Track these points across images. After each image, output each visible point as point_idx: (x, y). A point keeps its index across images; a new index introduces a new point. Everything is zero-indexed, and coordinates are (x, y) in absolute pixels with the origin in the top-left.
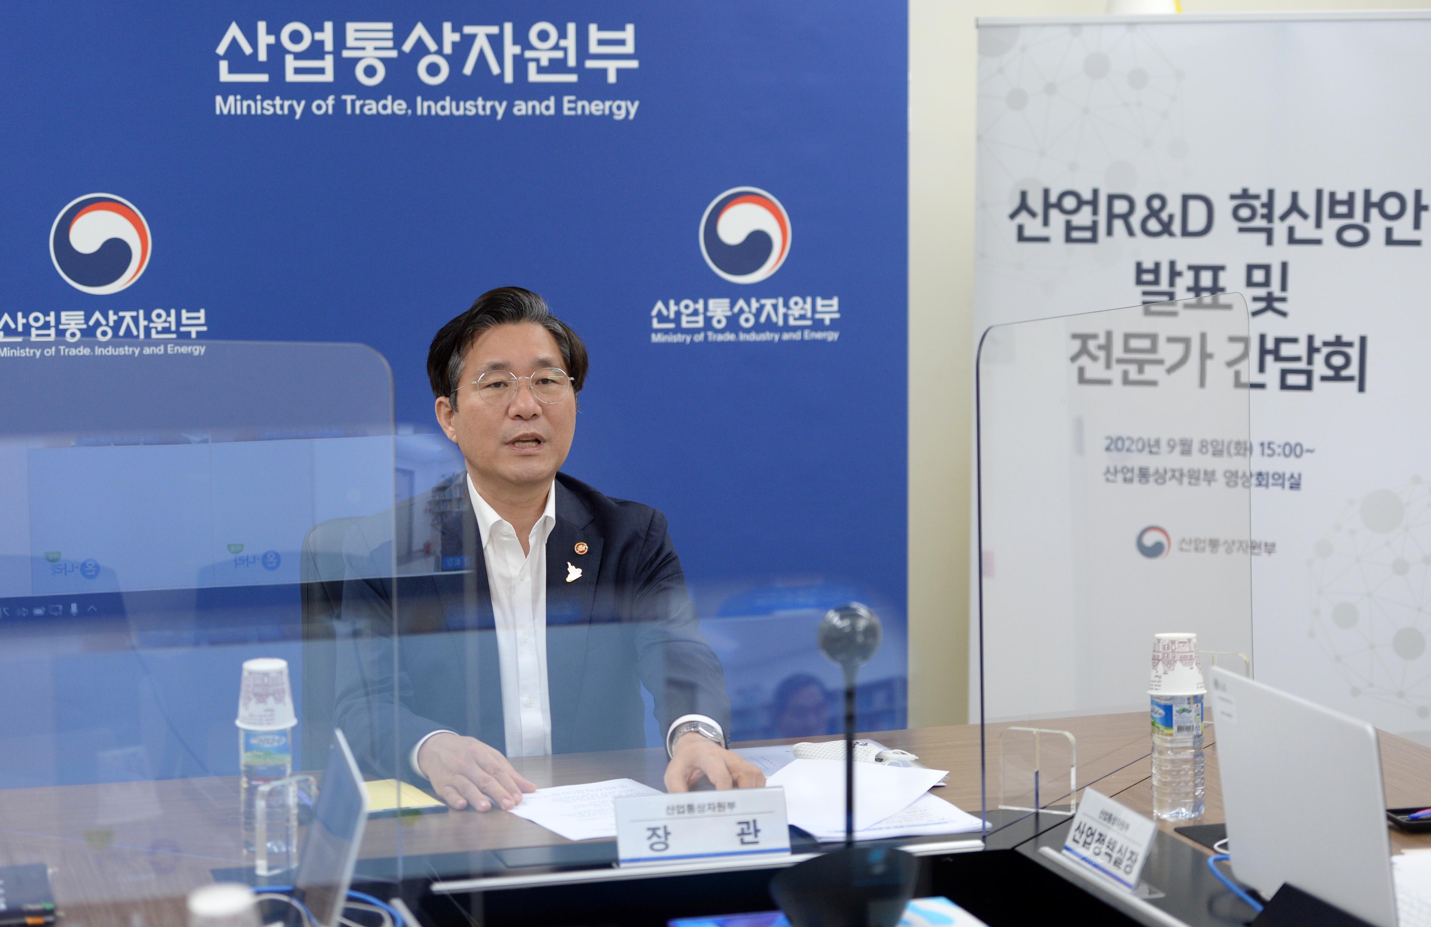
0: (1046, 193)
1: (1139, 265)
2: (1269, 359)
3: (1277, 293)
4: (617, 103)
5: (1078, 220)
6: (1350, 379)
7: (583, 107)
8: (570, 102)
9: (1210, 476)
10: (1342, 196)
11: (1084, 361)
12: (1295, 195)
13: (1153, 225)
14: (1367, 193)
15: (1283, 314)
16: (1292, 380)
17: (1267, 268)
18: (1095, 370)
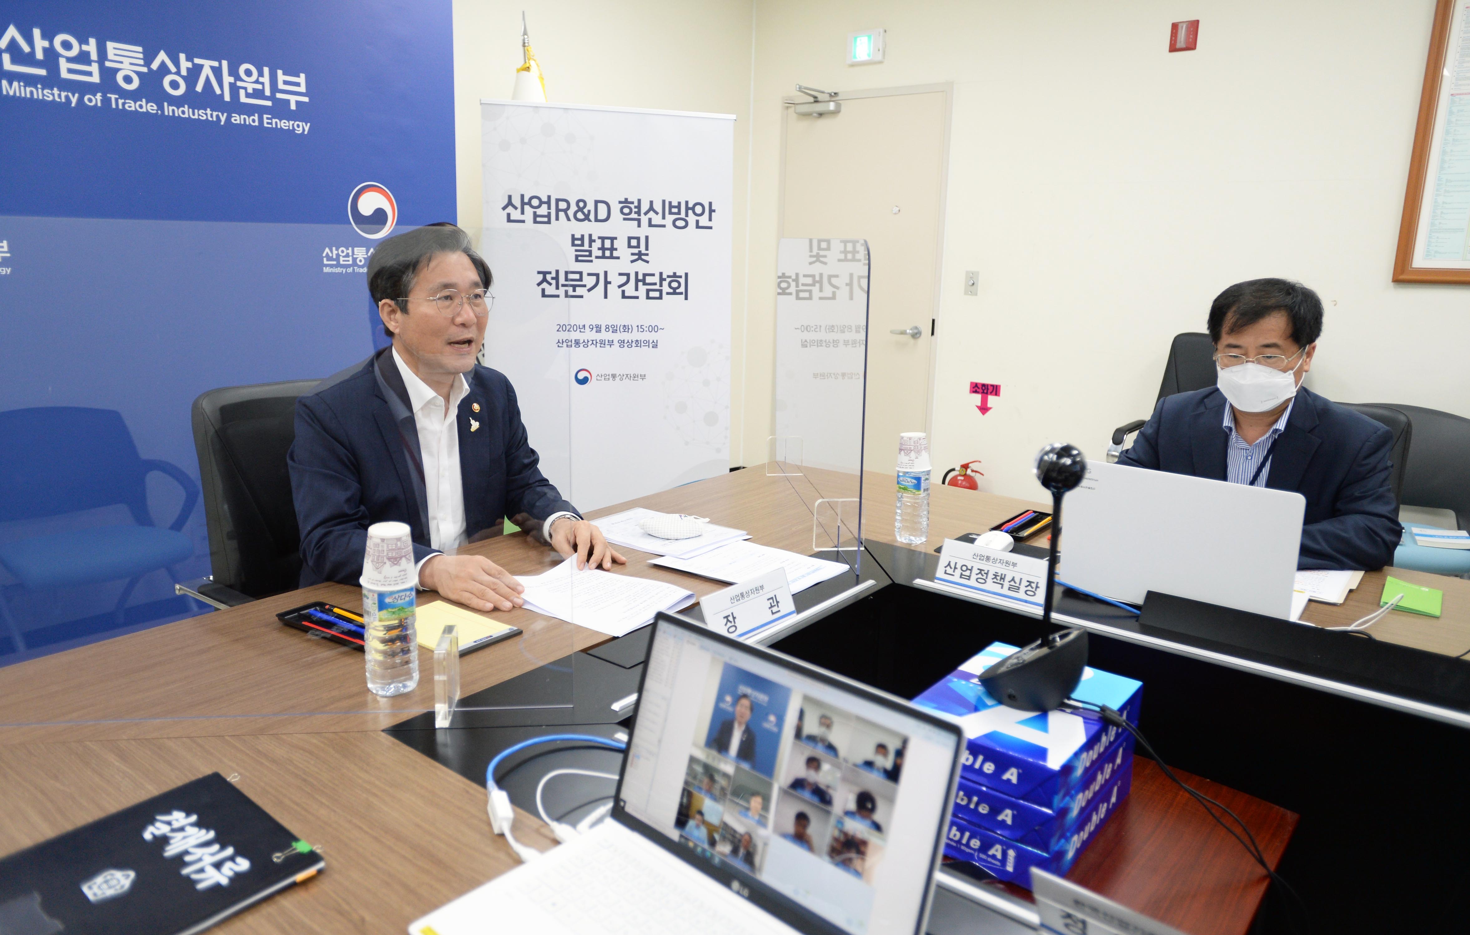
0: (522, 196)
1: (573, 236)
2: (640, 284)
3: (644, 251)
4: (297, 123)
5: (539, 212)
6: (681, 293)
7: (276, 123)
8: (268, 118)
9: (611, 343)
10: (675, 203)
11: (545, 285)
12: (651, 202)
13: (580, 216)
14: (687, 202)
15: (647, 262)
16: (652, 294)
17: (638, 239)
18: (550, 290)
